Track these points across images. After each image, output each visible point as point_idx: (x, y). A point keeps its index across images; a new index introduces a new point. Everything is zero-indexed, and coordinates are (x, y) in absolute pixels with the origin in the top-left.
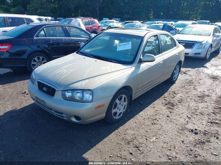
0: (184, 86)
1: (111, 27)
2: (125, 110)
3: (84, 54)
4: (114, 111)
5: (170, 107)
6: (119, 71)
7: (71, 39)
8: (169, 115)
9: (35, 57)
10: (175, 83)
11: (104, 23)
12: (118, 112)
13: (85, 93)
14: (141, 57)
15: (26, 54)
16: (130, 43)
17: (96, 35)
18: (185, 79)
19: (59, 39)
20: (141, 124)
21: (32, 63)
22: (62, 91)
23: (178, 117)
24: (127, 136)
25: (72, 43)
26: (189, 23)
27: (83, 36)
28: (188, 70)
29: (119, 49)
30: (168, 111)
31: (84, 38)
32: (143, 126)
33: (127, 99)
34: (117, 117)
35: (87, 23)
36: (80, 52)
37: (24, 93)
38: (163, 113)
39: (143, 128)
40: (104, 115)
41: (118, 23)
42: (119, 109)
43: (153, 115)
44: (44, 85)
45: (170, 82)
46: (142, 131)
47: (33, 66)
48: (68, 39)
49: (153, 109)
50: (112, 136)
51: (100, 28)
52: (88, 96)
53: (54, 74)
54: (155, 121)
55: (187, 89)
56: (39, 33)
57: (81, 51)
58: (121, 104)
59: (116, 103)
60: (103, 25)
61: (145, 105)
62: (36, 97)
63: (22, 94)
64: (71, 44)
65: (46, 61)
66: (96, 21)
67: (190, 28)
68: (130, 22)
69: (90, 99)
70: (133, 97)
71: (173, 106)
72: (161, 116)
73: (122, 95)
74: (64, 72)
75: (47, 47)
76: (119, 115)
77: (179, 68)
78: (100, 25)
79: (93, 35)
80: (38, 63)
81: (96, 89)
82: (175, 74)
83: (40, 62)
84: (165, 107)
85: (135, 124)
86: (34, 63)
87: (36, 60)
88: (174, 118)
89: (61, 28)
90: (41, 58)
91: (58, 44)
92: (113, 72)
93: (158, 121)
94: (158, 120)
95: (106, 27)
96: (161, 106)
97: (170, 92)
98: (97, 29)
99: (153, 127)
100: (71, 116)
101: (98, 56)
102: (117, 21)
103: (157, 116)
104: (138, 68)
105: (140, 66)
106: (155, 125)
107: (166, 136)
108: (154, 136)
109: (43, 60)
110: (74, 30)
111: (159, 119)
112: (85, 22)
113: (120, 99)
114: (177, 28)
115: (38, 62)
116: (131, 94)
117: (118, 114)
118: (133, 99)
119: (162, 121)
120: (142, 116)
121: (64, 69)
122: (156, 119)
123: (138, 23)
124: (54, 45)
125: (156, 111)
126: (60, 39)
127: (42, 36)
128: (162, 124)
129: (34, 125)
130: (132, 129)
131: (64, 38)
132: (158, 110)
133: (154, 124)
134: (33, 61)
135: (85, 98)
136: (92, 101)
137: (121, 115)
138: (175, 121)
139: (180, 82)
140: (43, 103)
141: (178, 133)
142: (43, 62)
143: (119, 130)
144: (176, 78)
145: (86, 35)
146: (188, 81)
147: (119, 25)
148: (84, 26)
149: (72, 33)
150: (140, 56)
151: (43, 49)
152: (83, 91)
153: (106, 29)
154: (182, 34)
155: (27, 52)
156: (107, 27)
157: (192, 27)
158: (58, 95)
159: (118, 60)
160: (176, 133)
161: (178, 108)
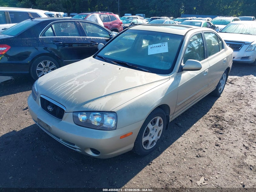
0: (233, 101)
1: (135, 24)
2: (159, 137)
3: (103, 59)
4: (144, 139)
5: (218, 131)
6: (152, 83)
7: (86, 38)
8: (219, 143)
9: (41, 61)
10: (220, 96)
11: (126, 19)
12: (151, 141)
13: (105, 117)
14: (182, 64)
15: (30, 57)
16: (166, 44)
17: (119, 33)
18: (232, 91)
19: (71, 38)
20: (182, 157)
21: (38, 69)
22: (74, 113)
23: (230, 147)
24: (164, 175)
25: (88, 44)
26: (230, 19)
27: (102, 34)
28: (235, 79)
29: (151, 52)
30: (216, 137)
31: (103, 37)
32: (185, 160)
33: (162, 123)
34: (149, 147)
35: (106, 19)
36: (98, 56)
37: (25, 109)
38: (209, 139)
39: (185, 163)
40: (132, 146)
41: (142, 19)
42: (152, 136)
43: (196, 143)
44: (49, 103)
45: (215, 95)
46: (184, 167)
47: (38, 73)
48: (82, 38)
49: (195, 134)
50: (143, 174)
51: (122, 25)
52: (109, 121)
53: (62, 88)
54: (201, 153)
55: (238, 104)
56: (46, 31)
57: (100, 54)
58: (154, 129)
59: (148, 128)
60: (125, 21)
61: (184, 128)
62: (38, 119)
63: (23, 110)
64: (86, 45)
65: (54, 67)
66: (117, 16)
67: (236, 25)
68: (157, 19)
69: (113, 125)
70: (170, 118)
71: (222, 129)
72: (208, 144)
73: (156, 118)
74: (76, 85)
75: (56, 48)
76: (151, 145)
77: (226, 77)
78: (121, 21)
79: (114, 34)
80: (44, 69)
81: (121, 111)
82: (222, 84)
83: (47, 68)
84: (212, 131)
85: (174, 157)
86: (40, 69)
87: (42, 65)
88: (226, 147)
89: (73, 25)
90: (49, 62)
91: (70, 45)
92: (145, 85)
93: (204, 152)
94: (204, 150)
95: (128, 24)
96: (206, 130)
97: (216, 109)
98: (118, 26)
99: (198, 161)
100: (87, 148)
101: (123, 62)
102: (141, 17)
103: (202, 144)
104: (178, 78)
105: (181, 76)
106: (201, 159)
107: (219, 176)
108: (201, 176)
109: (51, 65)
110: (89, 26)
111: (206, 148)
112: (104, 17)
113: (154, 123)
114: (216, 26)
115: (45, 67)
116: (168, 115)
117: (150, 143)
118: (170, 121)
119: (210, 152)
120: (182, 145)
121: (77, 80)
122: (201, 149)
123: (167, 19)
124: (66, 46)
125: (200, 136)
126: (73, 38)
127: (50, 34)
128: (210, 156)
129: (36, 157)
130: (170, 164)
131: (77, 38)
132: (202, 134)
133: (200, 157)
134: (39, 66)
135: (105, 123)
136: (115, 128)
137: (154, 143)
138: (228, 153)
139: (227, 95)
140: (47, 128)
141: (234, 171)
142: (51, 68)
143: (152, 165)
144: (222, 90)
145: (105, 34)
146: (236, 93)
147: (145, 21)
148: (103, 23)
149: (87, 31)
150: (181, 62)
151: (51, 51)
152: (103, 113)
153: (128, 26)
154: (225, 32)
155: (31, 55)
156: (130, 24)
157: (237, 24)
158: (68, 118)
159: (149, 68)
160: (232, 171)
161: (230, 133)
